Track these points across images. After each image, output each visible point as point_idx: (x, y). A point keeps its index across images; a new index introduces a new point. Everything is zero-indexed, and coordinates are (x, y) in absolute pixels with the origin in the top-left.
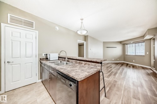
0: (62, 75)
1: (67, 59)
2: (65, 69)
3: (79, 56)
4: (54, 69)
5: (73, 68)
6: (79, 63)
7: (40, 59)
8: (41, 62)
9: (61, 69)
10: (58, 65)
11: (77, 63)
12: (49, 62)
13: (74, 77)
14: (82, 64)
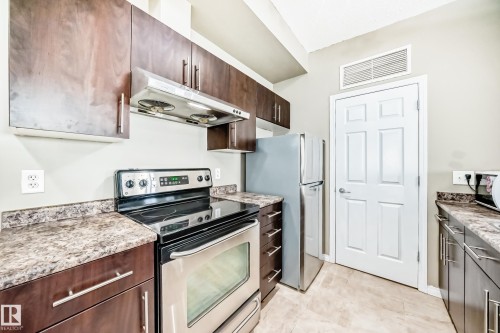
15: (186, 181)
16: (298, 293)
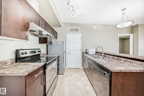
0: (98, 66)
1: (103, 54)
2: (101, 62)
3: (119, 53)
4: (92, 60)
5: (109, 62)
6: (117, 59)
7: (83, 53)
8: (83, 55)
9: (98, 61)
10: (95, 58)
11: (115, 59)
12: (88, 55)
13: (108, 68)
14: (121, 60)
15: (35, 53)
16: (62, 75)
